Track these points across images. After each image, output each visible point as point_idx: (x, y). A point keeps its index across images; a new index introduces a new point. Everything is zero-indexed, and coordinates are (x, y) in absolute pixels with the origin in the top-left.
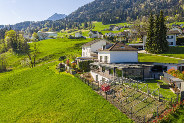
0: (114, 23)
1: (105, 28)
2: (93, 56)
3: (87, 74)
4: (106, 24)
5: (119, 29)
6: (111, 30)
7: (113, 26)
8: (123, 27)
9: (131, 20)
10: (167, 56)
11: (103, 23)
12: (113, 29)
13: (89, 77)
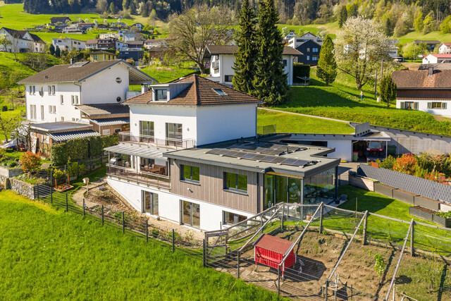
0: (60, 12)
1: (38, 24)
2: (99, 120)
3: (95, 187)
4: (36, 13)
5: (84, 29)
6: (58, 30)
7: (63, 20)
8: (92, 25)
9: (108, 8)
10: (297, 112)
11: (26, 8)
12: (64, 30)
13: (110, 198)
